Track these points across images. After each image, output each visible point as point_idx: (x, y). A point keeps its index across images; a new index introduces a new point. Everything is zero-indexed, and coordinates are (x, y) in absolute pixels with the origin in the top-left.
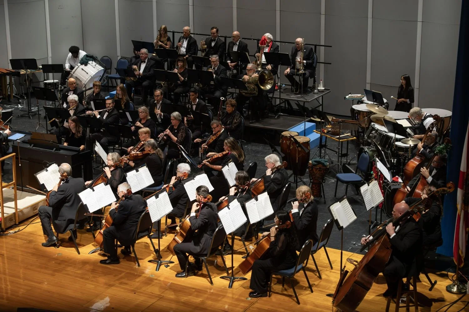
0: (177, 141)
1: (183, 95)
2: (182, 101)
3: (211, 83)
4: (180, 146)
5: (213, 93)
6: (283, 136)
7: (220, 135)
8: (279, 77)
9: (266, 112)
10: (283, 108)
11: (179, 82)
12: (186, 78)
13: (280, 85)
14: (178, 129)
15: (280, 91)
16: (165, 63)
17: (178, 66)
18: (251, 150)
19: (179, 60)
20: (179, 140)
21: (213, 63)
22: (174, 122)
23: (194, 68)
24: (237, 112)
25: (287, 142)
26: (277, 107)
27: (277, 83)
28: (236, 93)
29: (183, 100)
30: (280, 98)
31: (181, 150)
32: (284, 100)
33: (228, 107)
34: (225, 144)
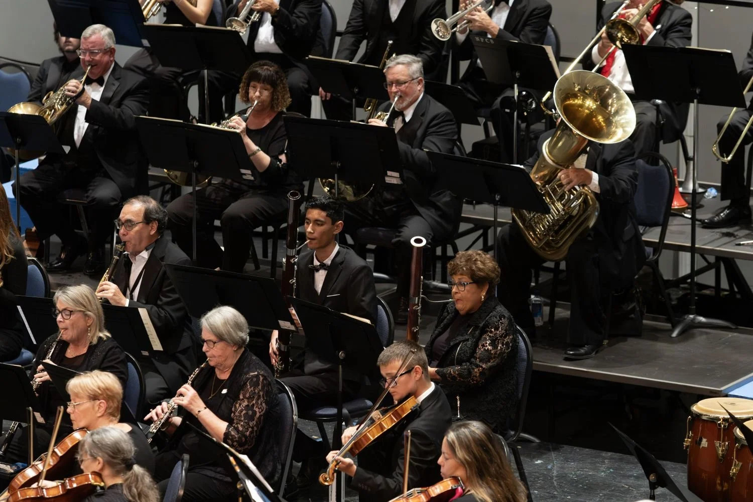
0: (227, 435)
1: (265, 229)
2: (260, 256)
3: (388, 180)
4: (236, 458)
5: (396, 223)
6: (698, 416)
7: (415, 414)
8: (691, 154)
9: (633, 310)
10: (707, 292)
11: (247, 174)
12: (281, 153)
13: (694, 190)
14: (236, 382)
15: (693, 219)
16: (188, 90)
17: (247, 99)
18: (562, 477)
19: (255, 77)
20: (236, 429)
21: (394, 89)
22: (214, 353)
23: (317, 111)
24: (501, 309)
25: (717, 444)
26: (684, 289)
27: (681, 184)
28: (495, 224)
29: (265, 254)
30: (692, 250)
31: (242, 476)
32: (712, 259)
33: (460, 284)
34: (444, 447)
